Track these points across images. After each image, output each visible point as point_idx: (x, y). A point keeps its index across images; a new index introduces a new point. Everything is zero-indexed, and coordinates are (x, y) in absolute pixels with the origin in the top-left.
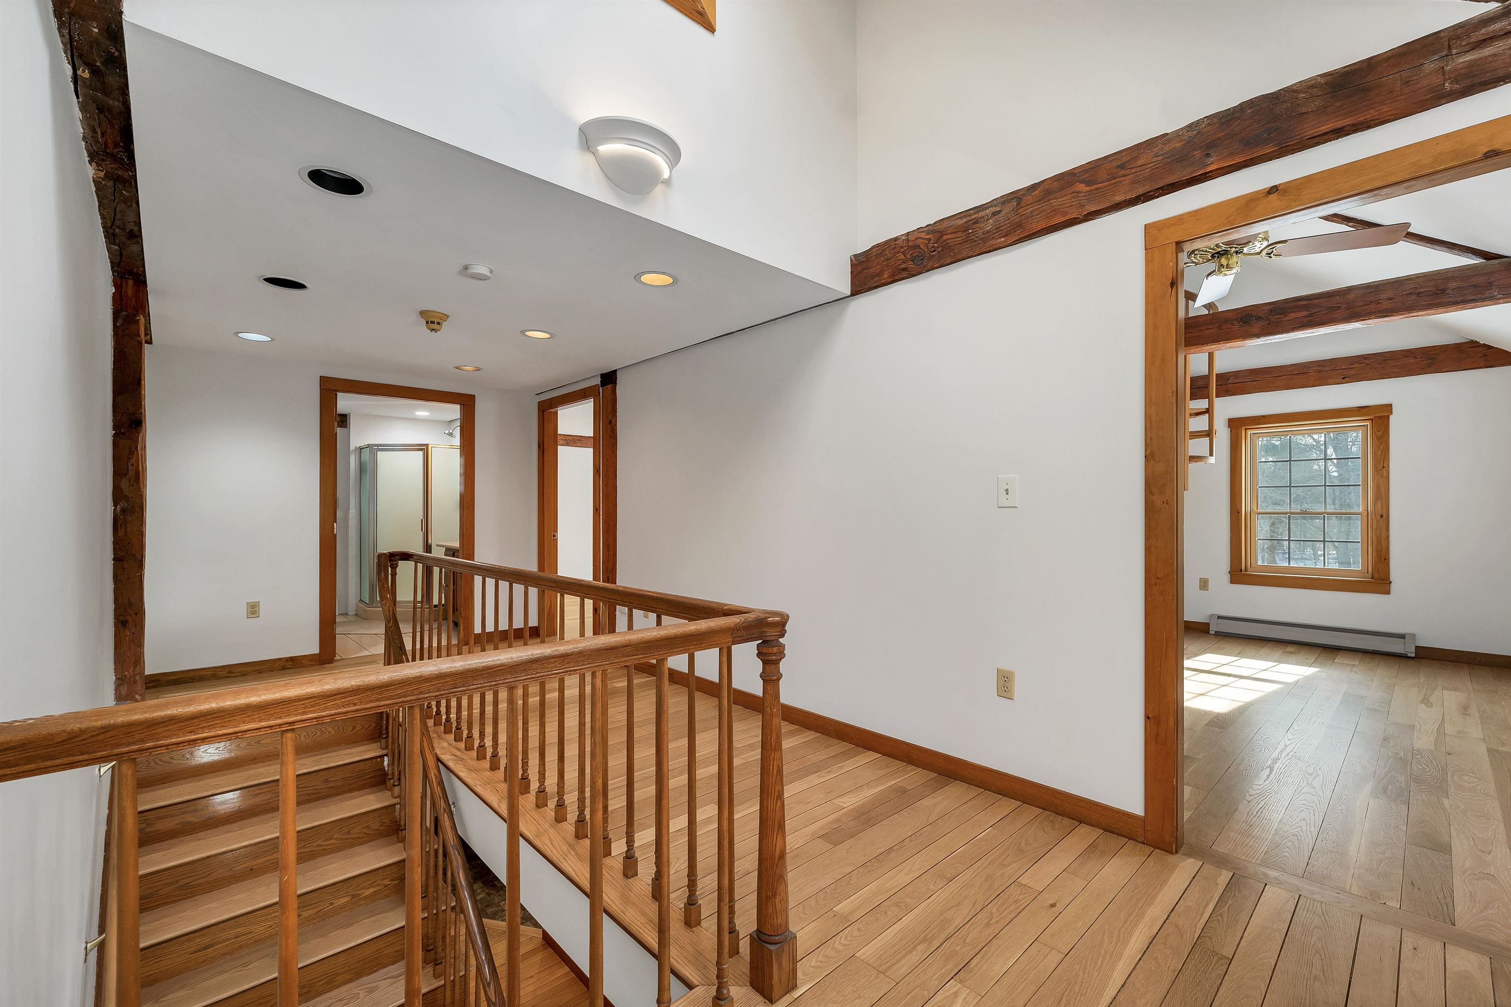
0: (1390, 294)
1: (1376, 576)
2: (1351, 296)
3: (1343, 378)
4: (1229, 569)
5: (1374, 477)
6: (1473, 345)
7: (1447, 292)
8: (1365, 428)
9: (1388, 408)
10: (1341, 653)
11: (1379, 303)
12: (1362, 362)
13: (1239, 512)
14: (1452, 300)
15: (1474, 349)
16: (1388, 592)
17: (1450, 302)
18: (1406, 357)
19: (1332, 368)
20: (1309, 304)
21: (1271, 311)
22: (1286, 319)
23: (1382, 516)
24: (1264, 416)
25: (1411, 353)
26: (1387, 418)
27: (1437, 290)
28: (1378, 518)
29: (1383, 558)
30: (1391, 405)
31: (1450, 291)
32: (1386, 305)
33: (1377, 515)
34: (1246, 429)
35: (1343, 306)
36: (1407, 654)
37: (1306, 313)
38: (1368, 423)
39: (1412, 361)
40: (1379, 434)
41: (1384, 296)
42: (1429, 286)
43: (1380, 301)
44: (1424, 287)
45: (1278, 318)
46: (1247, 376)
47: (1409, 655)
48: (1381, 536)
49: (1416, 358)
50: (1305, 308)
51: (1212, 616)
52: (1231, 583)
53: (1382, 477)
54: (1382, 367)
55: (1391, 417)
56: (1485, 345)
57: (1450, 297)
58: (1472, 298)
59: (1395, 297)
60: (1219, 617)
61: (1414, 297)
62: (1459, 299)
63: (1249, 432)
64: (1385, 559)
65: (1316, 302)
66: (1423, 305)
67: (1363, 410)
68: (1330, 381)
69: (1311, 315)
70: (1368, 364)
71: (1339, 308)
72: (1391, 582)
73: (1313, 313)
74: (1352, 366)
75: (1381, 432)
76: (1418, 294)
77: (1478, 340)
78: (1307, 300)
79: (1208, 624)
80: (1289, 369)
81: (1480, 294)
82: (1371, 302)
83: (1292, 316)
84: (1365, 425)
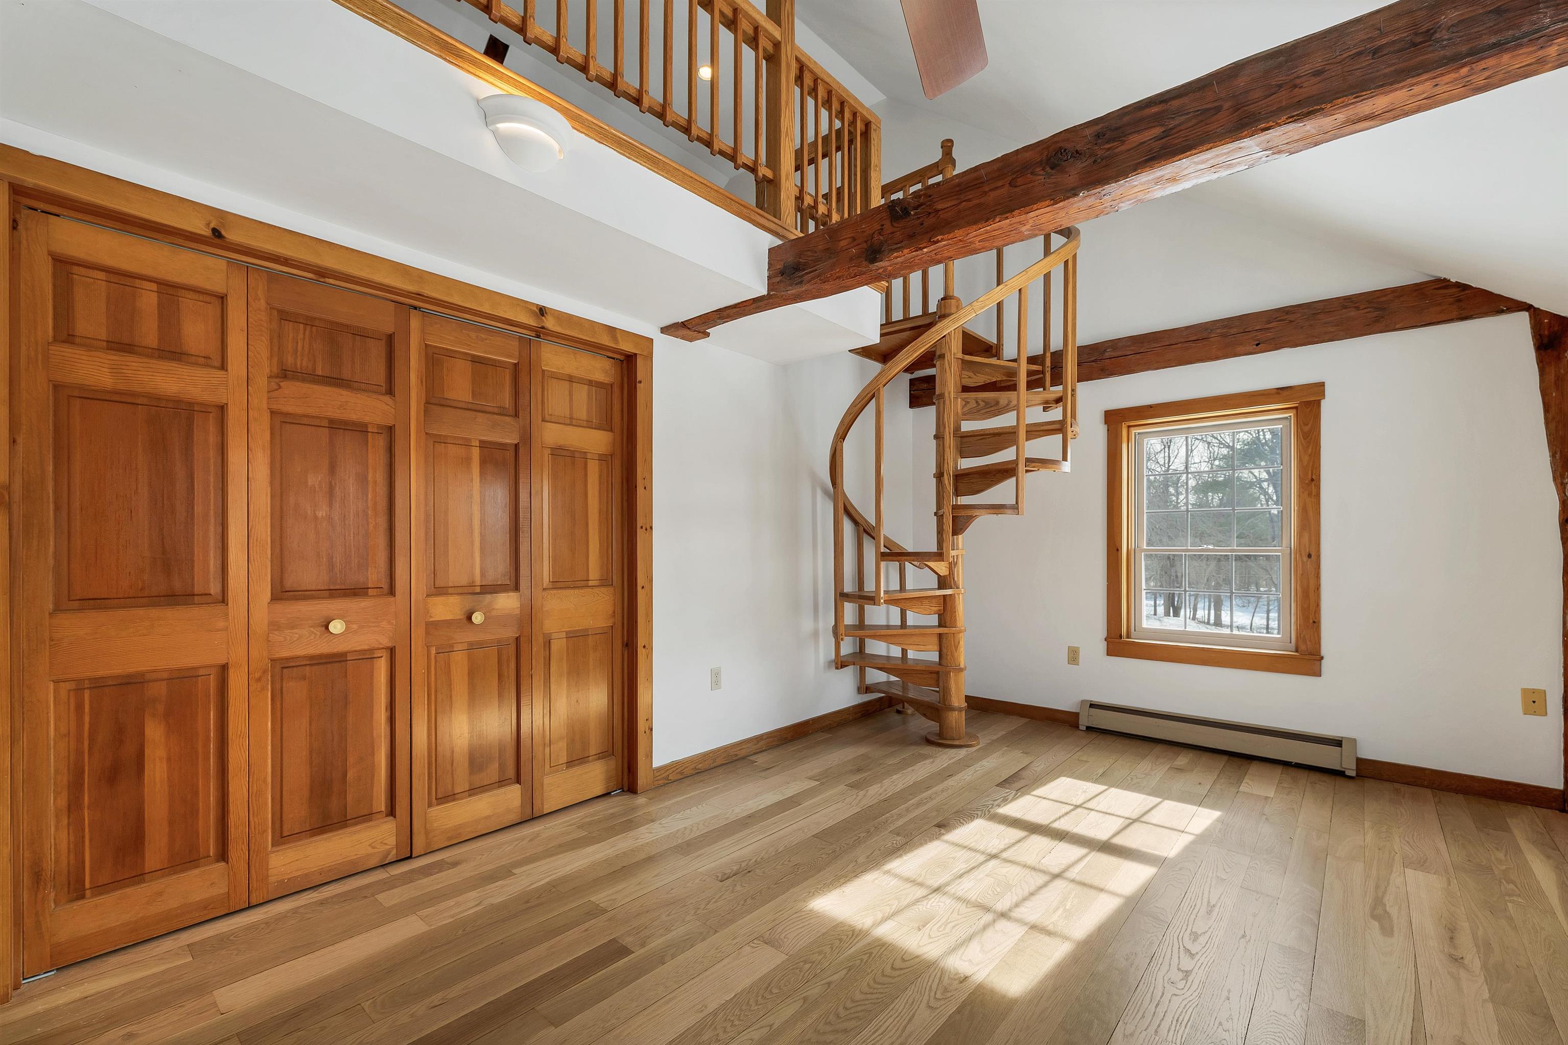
0: (1317, 62)
1: (1303, 647)
2: (1241, 82)
3: (1257, 345)
4: (1105, 634)
5: (1299, 496)
6: (1442, 284)
7: (1438, 35)
8: (1287, 423)
9: (1319, 389)
10: (1254, 767)
11: (1295, 86)
12: (1282, 318)
13: (1118, 550)
14: (1448, 52)
15: (1441, 291)
16: (1318, 674)
17: (1444, 57)
18: (1345, 307)
19: (1242, 330)
20: (1163, 111)
21: (1098, 136)
22: (1123, 148)
23: (1309, 556)
24: (1151, 406)
25: (1352, 302)
26: (1318, 404)
27: (1416, 34)
28: (1305, 559)
29: (1311, 621)
30: (1322, 385)
31: (1444, 32)
32: (1310, 87)
33: (1303, 554)
34: (1129, 427)
35: (1227, 105)
36: (1344, 772)
37: (1157, 131)
38: (1291, 414)
39: (1353, 313)
40: (1306, 429)
41: (1305, 68)
42: (1397, 29)
43: (1298, 81)
44: (1386, 34)
45: (1109, 149)
46: (1129, 346)
47: (1348, 773)
48: (1308, 585)
49: (1357, 308)
50: (1157, 119)
51: (1083, 702)
52: (1107, 655)
53: (1310, 495)
54: (1311, 325)
55: (1323, 402)
56: (1458, 285)
57: (1444, 47)
58: (1493, 40)
59: (1327, 67)
60: (1093, 705)
61: (1366, 61)
62: (1464, 49)
63: (1134, 431)
64: (1314, 622)
65: (1175, 103)
66: (1385, 75)
67: (1285, 393)
68: (1239, 349)
69: (1166, 134)
70: (1291, 321)
71: (1218, 109)
72: (1322, 658)
73: (1172, 129)
74: (1268, 326)
75: (1310, 425)
76: (1375, 52)
77: (1448, 277)
78: (1161, 102)
79: (1076, 715)
80: (1185, 333)
81: (1508, 29)
82: (1280, 86)
83: (1135, 139)
84: (1286, 418)
